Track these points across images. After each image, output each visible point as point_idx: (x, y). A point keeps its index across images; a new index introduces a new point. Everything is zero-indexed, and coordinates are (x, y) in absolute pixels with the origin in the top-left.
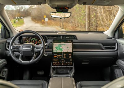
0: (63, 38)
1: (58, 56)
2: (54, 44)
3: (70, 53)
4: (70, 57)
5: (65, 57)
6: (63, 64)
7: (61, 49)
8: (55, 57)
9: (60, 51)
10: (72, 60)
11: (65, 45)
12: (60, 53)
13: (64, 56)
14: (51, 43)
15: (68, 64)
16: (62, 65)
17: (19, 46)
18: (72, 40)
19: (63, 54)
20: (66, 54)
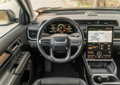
1: (93, 47)
2: (89, 32)
3: (109, 43)
4: (109, 49)
5: (102, 49)
7: (98, 39)
9: (97, 41)
10: (111, 52)
11: (103, 33)
12: (97, 44)
13: (101, 47)
15: (105, 56)
16: (98, 58)
18: (113, 27)
19: (101, 45)
20: (103, 45)
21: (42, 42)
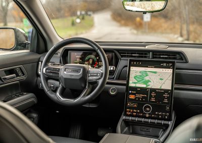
0: (153, 58)
1: (138, 96)
2: (133, 69)
3: (166, 91)
4: (166, 101)
5: (153, 100)
6: (147, 116)
7: (146, 82)
8: (132, 97)
9: (144, 86)
10: (170, 108)
11: (155, 72)
12: (143, 91)
13: (151, 96)
14: (127, 66)
15: (158, 115)
16: (145, 117)
17: (59, 69)
18: (173, 63)
19: (151, 92)
20: (156, 92)
21: (47, 71)
